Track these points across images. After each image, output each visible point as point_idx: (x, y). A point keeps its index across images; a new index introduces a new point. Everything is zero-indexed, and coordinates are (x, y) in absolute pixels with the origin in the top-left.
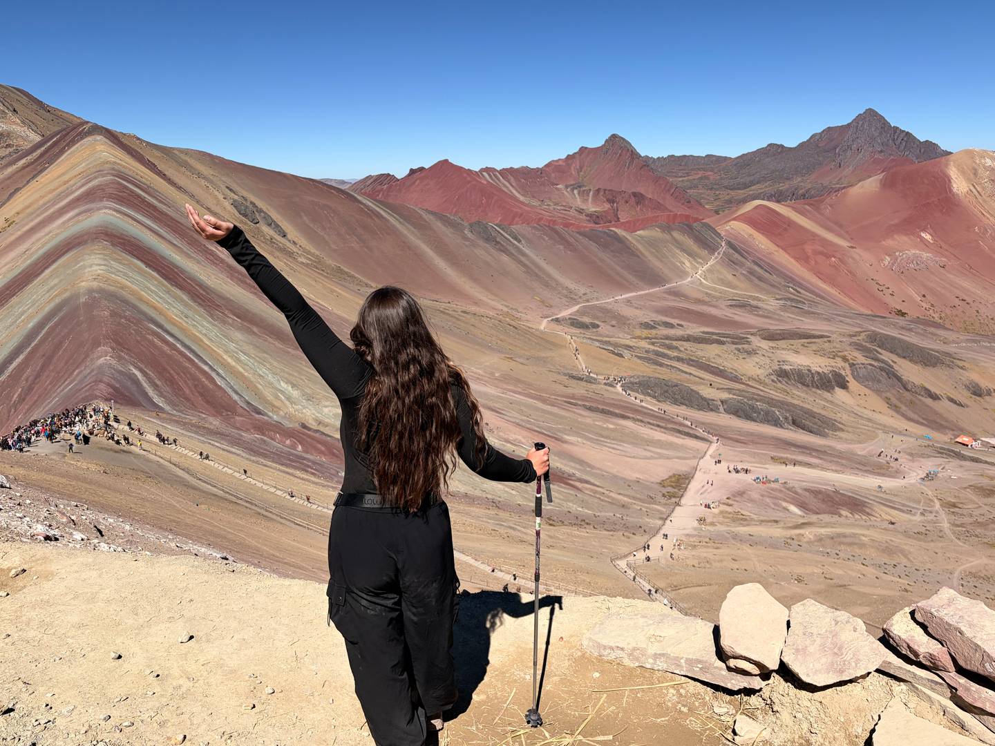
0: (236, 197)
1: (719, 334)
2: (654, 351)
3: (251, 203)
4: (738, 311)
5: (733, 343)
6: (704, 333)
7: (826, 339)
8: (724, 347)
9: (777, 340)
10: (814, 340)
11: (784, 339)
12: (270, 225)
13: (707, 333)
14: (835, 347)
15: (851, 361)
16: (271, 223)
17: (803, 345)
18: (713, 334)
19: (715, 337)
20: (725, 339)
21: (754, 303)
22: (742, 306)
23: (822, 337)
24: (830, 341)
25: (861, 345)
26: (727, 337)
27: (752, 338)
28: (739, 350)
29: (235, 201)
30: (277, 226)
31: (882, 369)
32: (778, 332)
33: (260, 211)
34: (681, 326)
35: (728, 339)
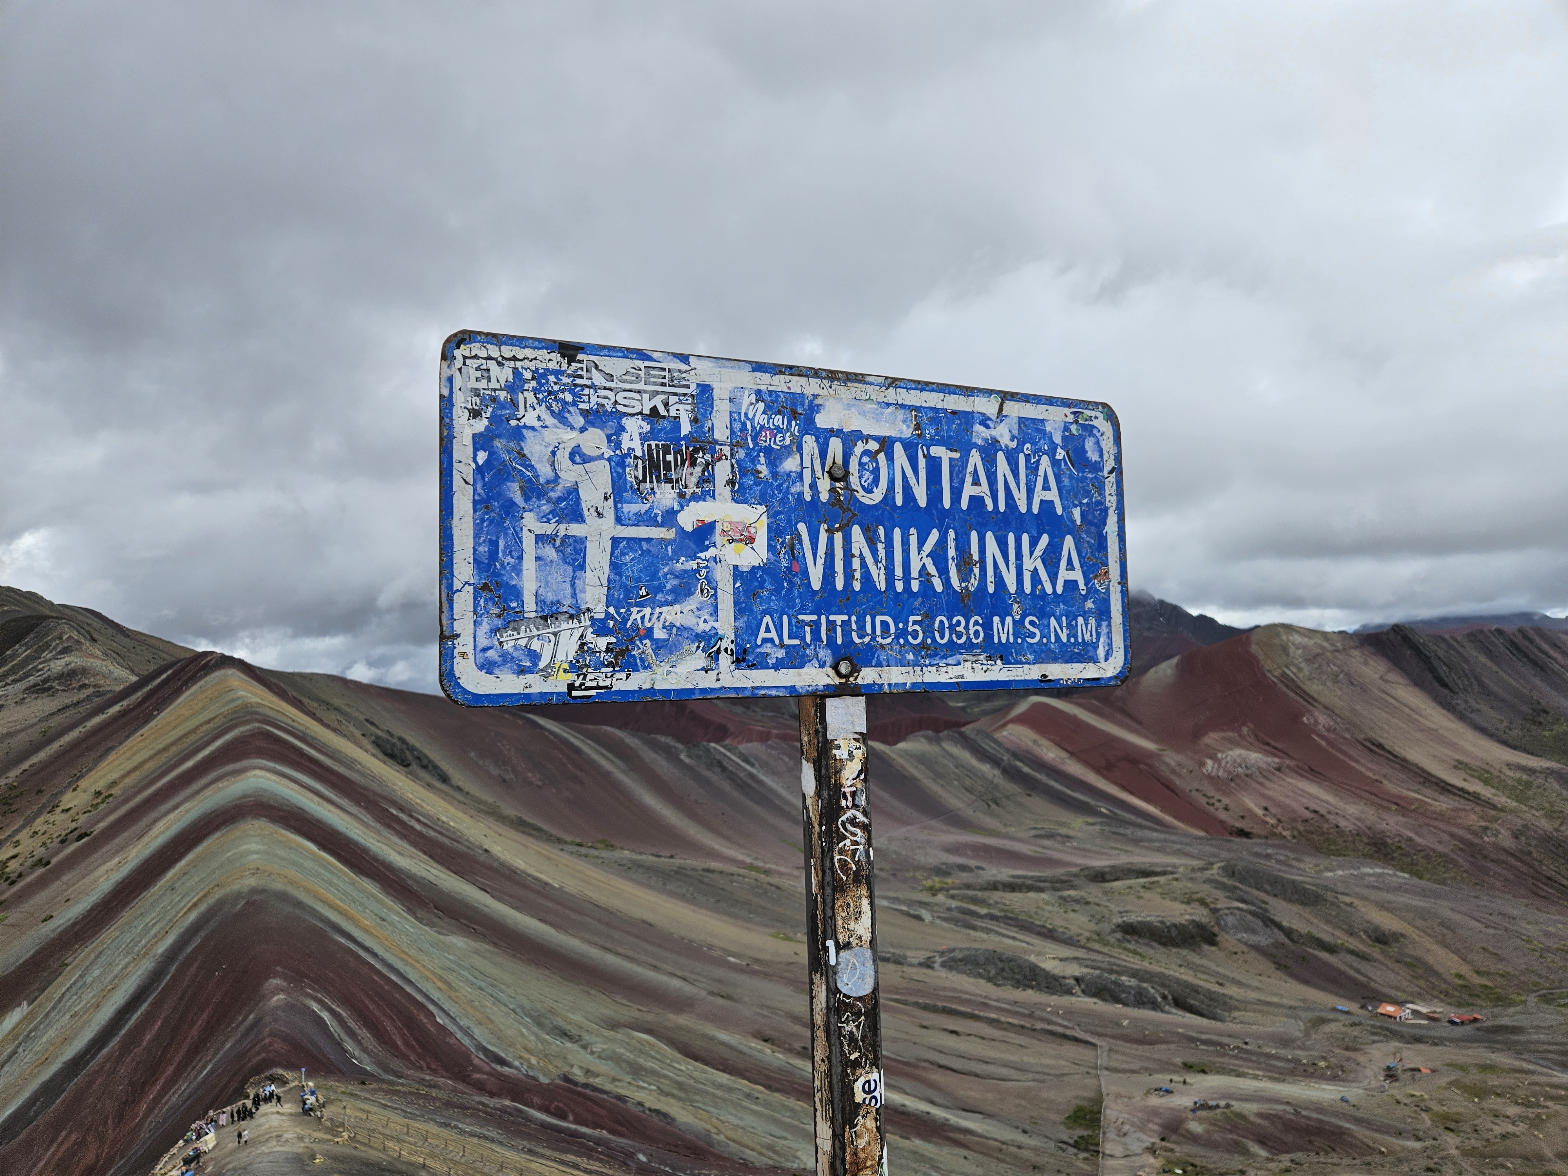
0: (380, 733)
1: (1032, 877)
2: (957, 908)
3: (401, 740)
4: (1047, 843)
5: (1055, 889)
6: (1013, 876)
7: (1170, 877)
8: (1044, 896)
9: (1108, 881)
10: (1156, 879)
11: (1117, 879)
12: (424, 767)
13: (1018, 877)
14: (1186, 887)
15: (1212, 906)
16: (427, 765)
17: (1143, 887)
18: (1025, 877)
19: (1029, 882)
20: (1042, 885)
21: (1063, 831)
22: (1051, 836)
23: (1164, 873)
24: (1177, 879)
25: (1217, 882)
26: (1045, 881)
27: (1076, 882)
28: (1064, 899)
29: (378, 737)
30: (436, 767)
31: (1253, 914)
32: (1108, 869)
33: (412, 749)
34: (982, 869)
35: (1048, 885)
